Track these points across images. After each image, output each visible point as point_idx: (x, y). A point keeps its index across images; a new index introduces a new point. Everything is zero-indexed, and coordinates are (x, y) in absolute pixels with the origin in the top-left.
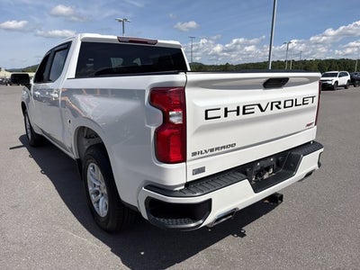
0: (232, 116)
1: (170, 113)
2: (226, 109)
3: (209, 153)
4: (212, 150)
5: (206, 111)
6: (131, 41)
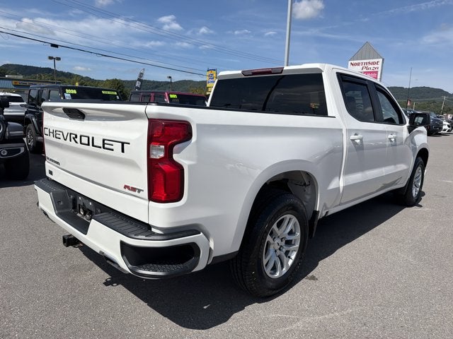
2: (49, 130)
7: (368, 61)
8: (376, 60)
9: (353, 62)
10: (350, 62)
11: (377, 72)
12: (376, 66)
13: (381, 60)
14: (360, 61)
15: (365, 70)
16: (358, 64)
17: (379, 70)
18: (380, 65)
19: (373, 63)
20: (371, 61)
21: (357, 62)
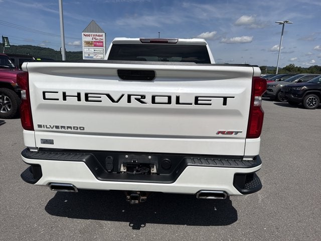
0: (72, 101)
1: (22, 92)
2: (64, 94)
3: (54, 129)
4: (57, 127)
5: (44, 93)
6: (152, 42)
7: (95, 34)
8: (101, 34)
9: (85, 33)
10: (83, 33)
11: (102, 42)
12: (101, 38)
13: (104, 34)
14: (90, 34)
15: (94, 40)
16: (89, 36)
17: (104, 40)
18: (104, 37)
19: (99, 36)
20: (98, 34)
21: (88, 34)
